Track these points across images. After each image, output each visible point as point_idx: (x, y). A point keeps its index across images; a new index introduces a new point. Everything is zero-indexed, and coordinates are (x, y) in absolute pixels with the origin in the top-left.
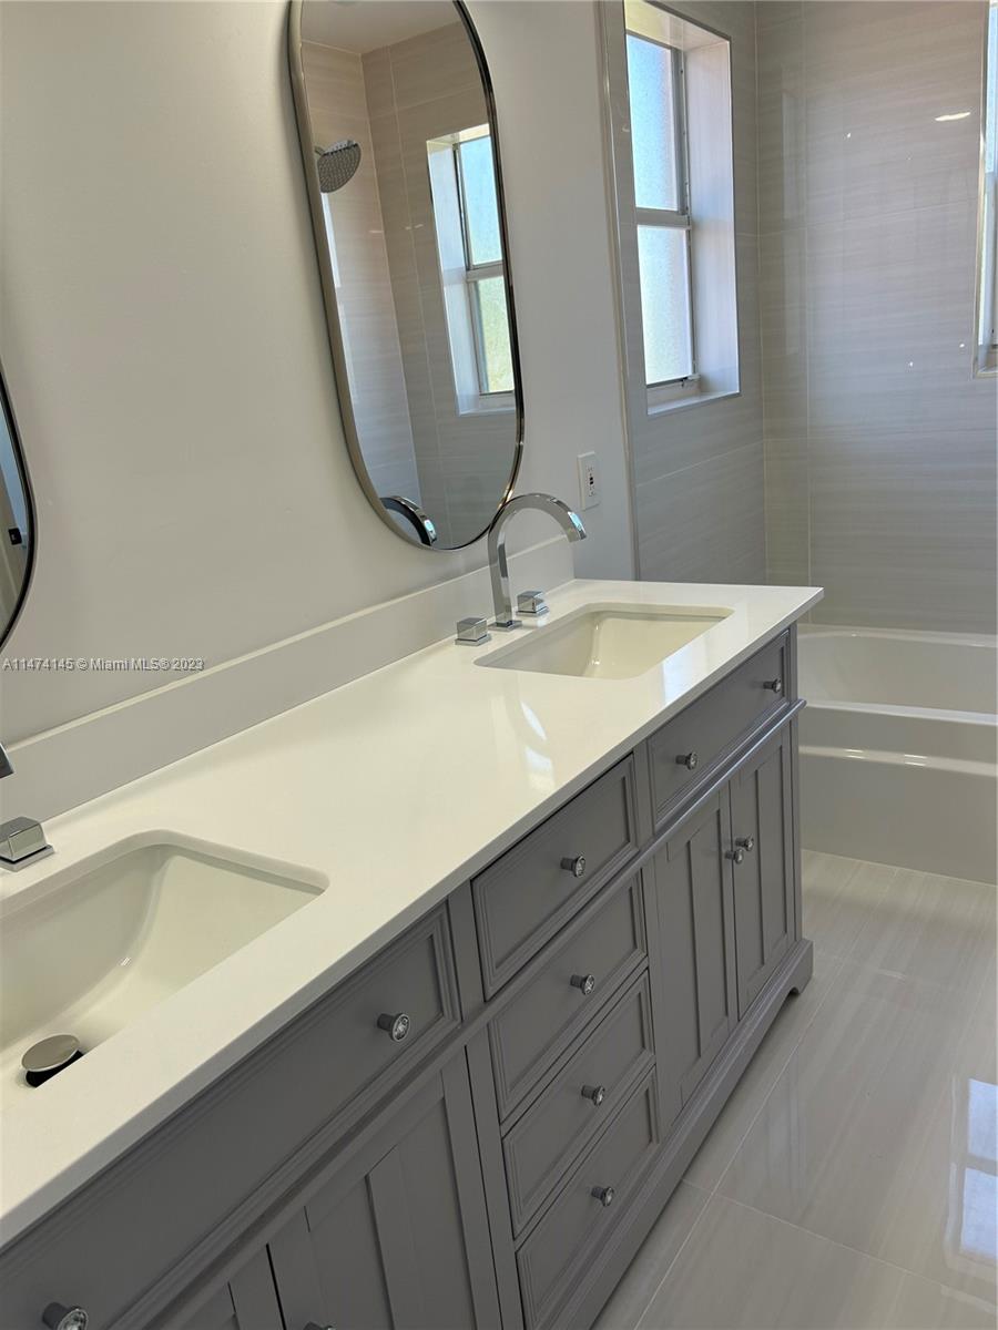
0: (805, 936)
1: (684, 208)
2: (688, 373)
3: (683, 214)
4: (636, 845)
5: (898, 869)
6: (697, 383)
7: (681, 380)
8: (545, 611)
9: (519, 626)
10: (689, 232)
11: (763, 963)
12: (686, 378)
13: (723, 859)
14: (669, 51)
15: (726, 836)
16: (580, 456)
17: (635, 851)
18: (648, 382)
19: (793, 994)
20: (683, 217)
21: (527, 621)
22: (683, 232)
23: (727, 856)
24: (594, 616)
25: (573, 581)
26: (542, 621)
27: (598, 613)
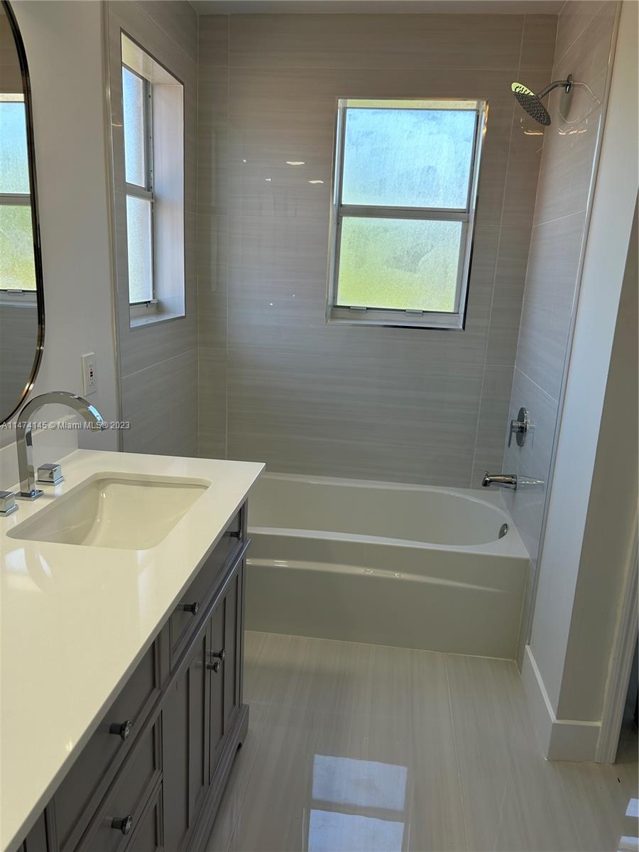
0: (245, 702)
1: (149, 187)
2: (151, 299)
3: (149, 191)
4: (160, 688)
5: (290, 636)
6: (155, 306)
7: (146, 302)
8: (62, 479)
9: (40, 494)
10: (152, 203)
11: (223, 734)
12: (149, 302)
13: (206, 670)
14: (141, 81)
15: (208, 650)
16: (84, 356)
17: (159, 691)
18: (131, 302)
19: (240, 746)
20: (148, 192)
21: (47, 490)
22: (149, 203)
23: (209, 667)
24: (100, 482)
25: (76, 451)
26: (58, 490)
27: (103, 480)
